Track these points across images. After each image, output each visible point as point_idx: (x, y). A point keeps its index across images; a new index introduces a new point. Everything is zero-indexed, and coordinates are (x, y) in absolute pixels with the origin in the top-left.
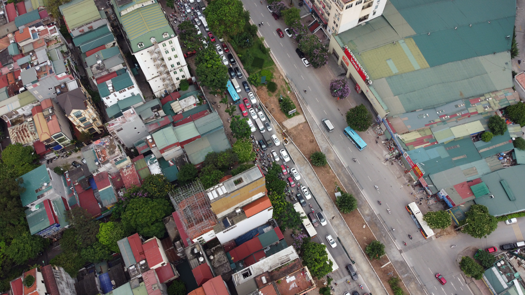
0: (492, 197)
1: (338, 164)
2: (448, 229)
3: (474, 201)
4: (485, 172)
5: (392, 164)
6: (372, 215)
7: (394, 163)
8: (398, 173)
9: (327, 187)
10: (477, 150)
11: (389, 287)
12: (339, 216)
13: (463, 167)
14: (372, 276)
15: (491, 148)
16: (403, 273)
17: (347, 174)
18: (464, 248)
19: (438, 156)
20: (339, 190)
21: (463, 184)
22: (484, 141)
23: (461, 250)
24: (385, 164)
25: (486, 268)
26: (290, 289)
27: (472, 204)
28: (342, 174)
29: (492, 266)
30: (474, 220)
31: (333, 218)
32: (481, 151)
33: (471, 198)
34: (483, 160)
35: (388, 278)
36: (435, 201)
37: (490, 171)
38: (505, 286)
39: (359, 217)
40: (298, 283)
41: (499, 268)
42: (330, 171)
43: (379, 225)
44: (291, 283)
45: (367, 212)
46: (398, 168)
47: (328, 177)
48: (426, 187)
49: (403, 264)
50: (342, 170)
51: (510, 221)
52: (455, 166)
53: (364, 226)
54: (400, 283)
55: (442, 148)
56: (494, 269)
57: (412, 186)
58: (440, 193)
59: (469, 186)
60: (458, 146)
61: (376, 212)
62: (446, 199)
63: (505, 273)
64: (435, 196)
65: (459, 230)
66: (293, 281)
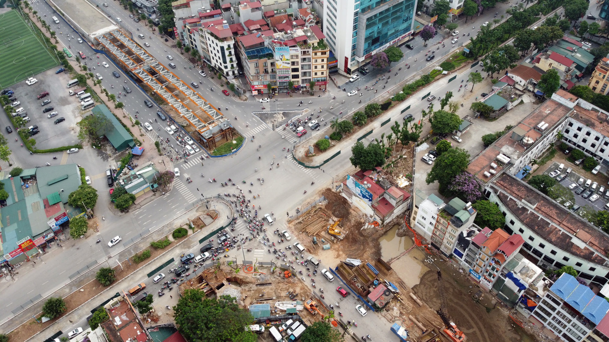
0: (63, 191)
1: (9, 325)
2: (90, 223)
3: (65, 204)
4: (38, 196)
5: (17, 273)
6: (70, 286)
7: (16, 272)
8: (28, 267)
9: (35, 332)
10: (15, 203)
11: (143, 263)
12: (70, 316)
13: (30, 211)
14: (132, 279)
15: (15, 193)
16: (131, 253)
17: (22, 314)
18: (109, 211)
19: (14, 232)
20: (40, 319)
21: (47, 212)
22: (7, 197)
23: (111, 213)
24: (16, 279)
25: (126, 192)
26: (128, 319)
27: (67, 205)
28: (21, 319)
29: (125, 189)
30: (80, 199)
31: (71, 322)
32: (17, 200)
33: (61, 205)
34: (26, 198)
35: (135, 265)
36: (63, 234)
37: (38, 194)
38: (142, 179)
39: (72, 296)
40: (122, 313)
41: (126, 184)
42: (16, 331)
43: (82, 279)
44: (121, 320)
45: (67, 290)
46: (22, 268)
47: (23, 333)
48: (45, 239)
49: (121, 255)
50: (16, 320)
51: (88, 180)
52: (28, 218)
53: (82, 290)
54: (139, 254)
55: (7, 229)
56: (127, 187)
57: (44, 254)
58: (53, 228)
59: (50, 206)
60: (8, 217)
61: (68, 282)
62: (59, 222)
63: (131, 180)
64: (56, 233)
65: (92, 216)
66: (120, 318)
